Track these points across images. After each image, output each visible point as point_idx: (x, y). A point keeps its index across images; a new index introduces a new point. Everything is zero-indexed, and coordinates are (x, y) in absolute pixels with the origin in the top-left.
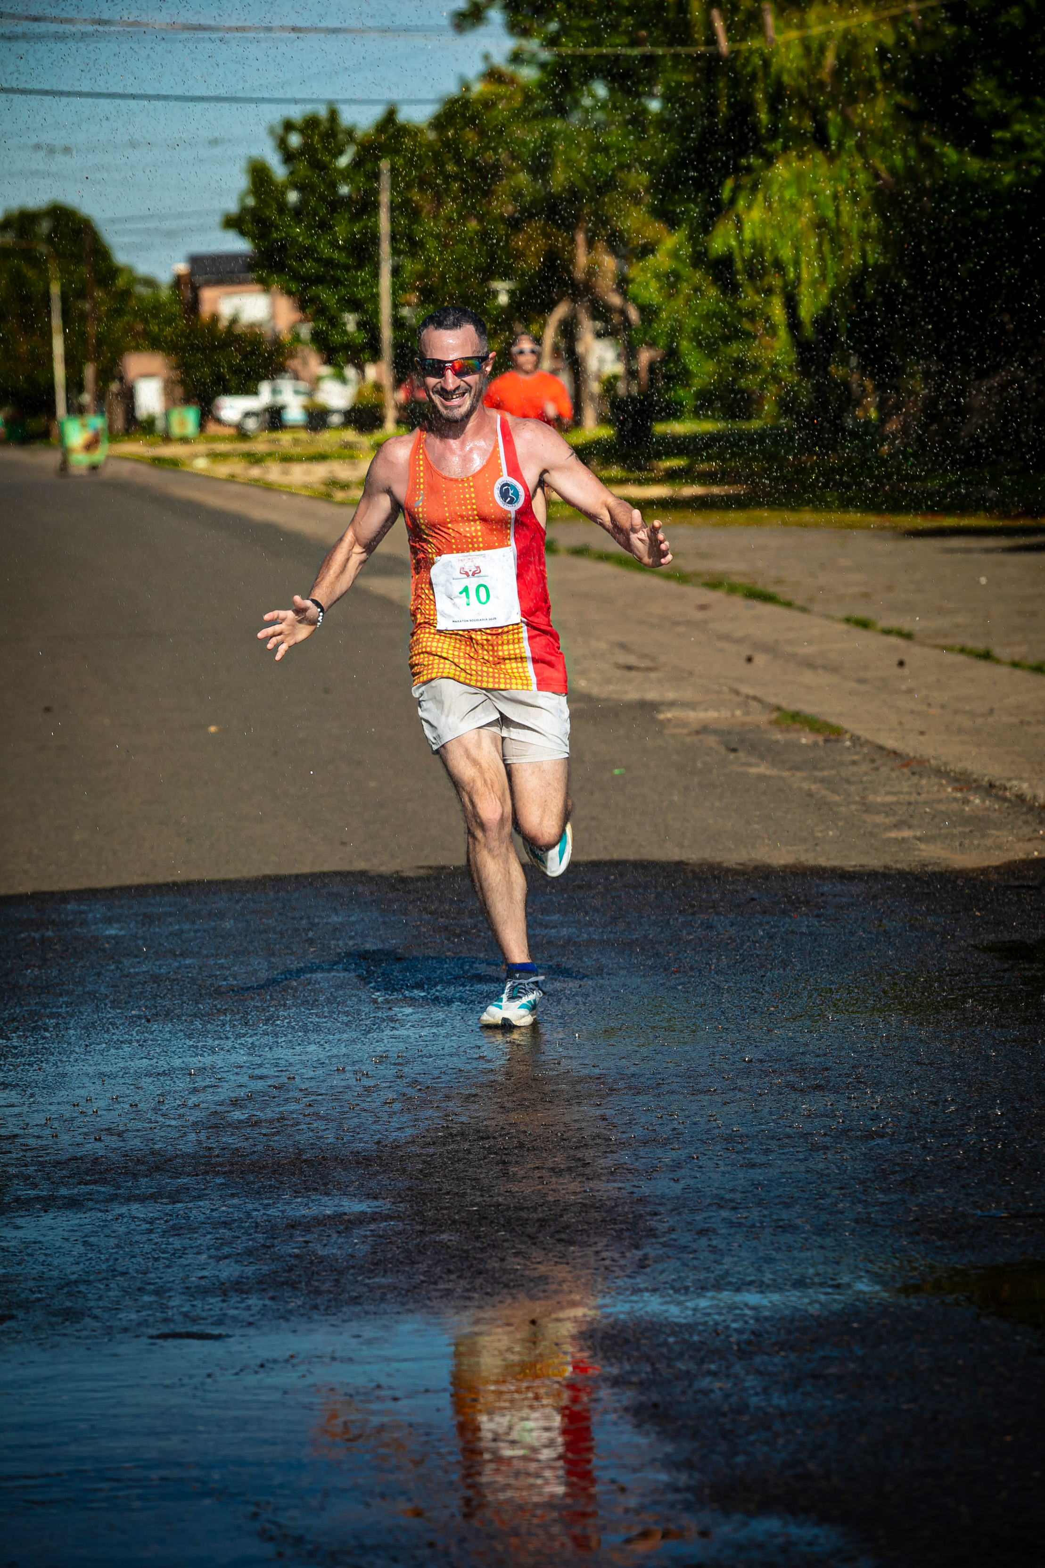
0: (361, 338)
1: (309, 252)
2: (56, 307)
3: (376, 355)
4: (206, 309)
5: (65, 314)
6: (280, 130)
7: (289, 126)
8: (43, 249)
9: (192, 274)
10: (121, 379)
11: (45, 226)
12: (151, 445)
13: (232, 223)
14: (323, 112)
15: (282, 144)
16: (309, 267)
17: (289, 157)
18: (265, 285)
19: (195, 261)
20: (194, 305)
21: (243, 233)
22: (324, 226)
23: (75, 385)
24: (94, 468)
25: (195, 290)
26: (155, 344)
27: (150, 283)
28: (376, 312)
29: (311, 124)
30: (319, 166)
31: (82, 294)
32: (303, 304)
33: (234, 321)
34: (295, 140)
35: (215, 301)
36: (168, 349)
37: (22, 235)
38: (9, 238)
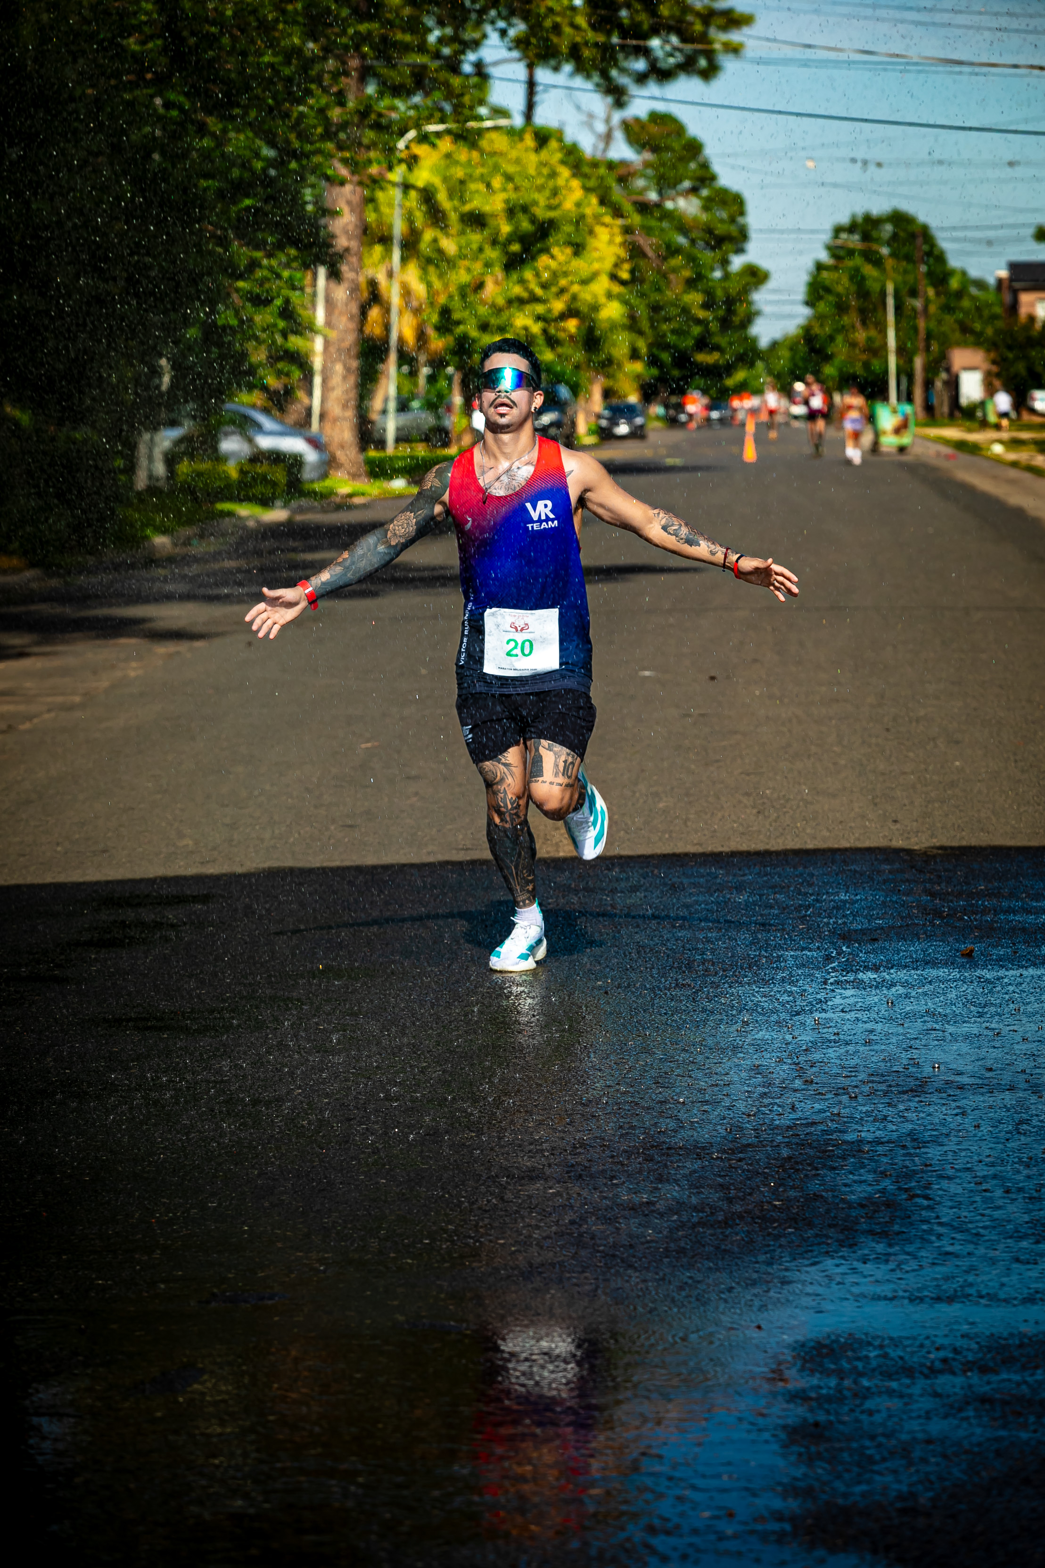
2: (890, 302)
4: (1023, 311)
5: (898, 308)
8: (885, 251)
9: (1011, 279)
10: (948, 370)
11: (889, 228)
12: (970, 430)
19: (1014, 267)
20: (1013, 308)
23: (906, 372)
24: (902, 449)
25: (1015, 293)
26: (978, 341)
27: (980, 284)
31: (914, 293)
35: (1032, 305)
36: (988, 345)
37: (866, 237)
38: (854, 241)
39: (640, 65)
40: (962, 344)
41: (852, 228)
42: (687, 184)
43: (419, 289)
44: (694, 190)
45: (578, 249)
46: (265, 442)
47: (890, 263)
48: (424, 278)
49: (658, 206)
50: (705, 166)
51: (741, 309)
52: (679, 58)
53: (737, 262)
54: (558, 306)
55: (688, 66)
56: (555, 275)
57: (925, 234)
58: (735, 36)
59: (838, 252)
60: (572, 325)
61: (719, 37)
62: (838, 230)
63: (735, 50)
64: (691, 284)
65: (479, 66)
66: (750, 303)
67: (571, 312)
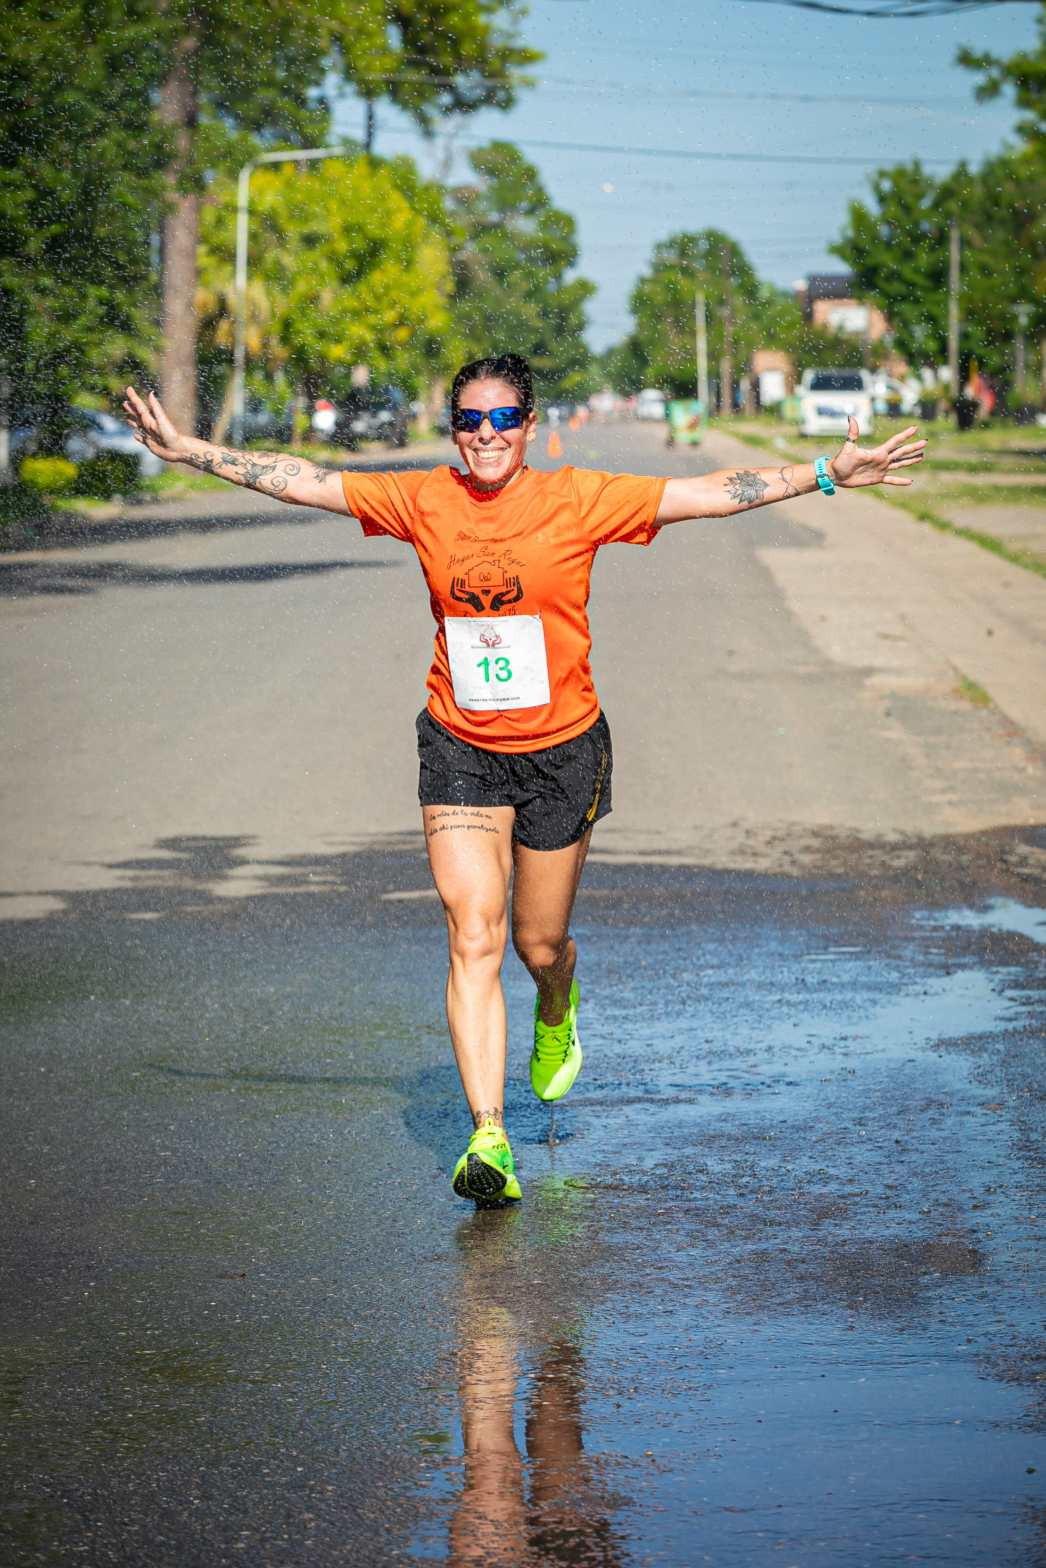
0: (932, 346)
1: (894, 276)
2: (700, 314)
3: (946, 362)
4: (818, 319)
5: (710, 318)
6: (875, 176)
7: (882, 174)
8: (698, 265)
9: (809, 290)
10: (752, 372)
11: (703, 245)
13: (837, 251)
14: (910, 167)
15: (877, 188)
16: (896, 287)
17: (882, 199)
18: (861, 300)
19: (813, 279)
20: (808, 317)
21: (844, 258)
22: (908, 255)
23: (714, 375)
24: (692, 443)
25: (811, 304)
26: (778, 344)
28: (945, 329)
29: (899, 175)
30: (907, 209)
31: (721, 302)
32: (890, 316)
33: (841, 328)
34: (886, 185)
35: (826, 313)
36: (788, 348)
37: (683, 254)
38: (671, 256)
39: (446, 99)
40: (767, 347)
41: (671, 244)
42: (524, 204)
43: (263, 303)
44: (531, 212)
45: (409, 264)
46: (107, 443)
47: (701, 276)
48: (269, 293)
49: (498, 226)
50: (540, 190)
51: (573, 320)
52: (480, 93)
53: (570, 276)
54: (390, 316)
55: (488, 99)
56: (387, 288)
57: (734, 251)
58: (531, 71)
59: (659, 267)
60: (402, 334)
61: (515, 73)
62: (659, 247)
63: (530, 84)
64: (529, 295)
65: (322, 101)
66: (581, 314)
67: (402, 321)
